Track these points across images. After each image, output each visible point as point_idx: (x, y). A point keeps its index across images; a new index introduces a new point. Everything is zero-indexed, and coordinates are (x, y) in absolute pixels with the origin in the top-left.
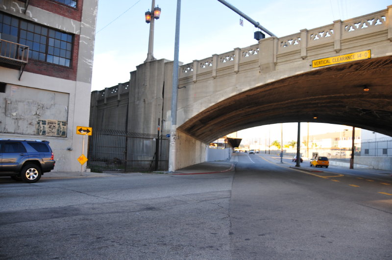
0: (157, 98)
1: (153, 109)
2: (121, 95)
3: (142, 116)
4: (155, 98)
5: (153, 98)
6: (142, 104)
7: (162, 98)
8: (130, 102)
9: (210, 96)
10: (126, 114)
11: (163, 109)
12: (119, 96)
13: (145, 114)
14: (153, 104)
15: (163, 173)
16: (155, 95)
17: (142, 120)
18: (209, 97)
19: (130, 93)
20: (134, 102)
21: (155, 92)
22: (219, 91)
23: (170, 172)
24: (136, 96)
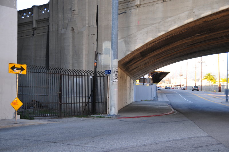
0: (89, 26)
1: (85, 40)
2: (38, 21)
3: (71, 48)
4: (87, 26)
5: (84, 26)
6: (70, 34)
7: (95, 26)
8: (51, 30)
9: (159, 23)
10: (45, 45)
11: (97, 40)
12: (34, 22)
13: (74, 46)
14: (85, 33)
15: (104, 117)
16: (87, 22)
17: (71, 53)
18: (157, 25)
19: (50, 19)
20: (58, 30)
21: (87, 18)
22: (170, 17)
23: (113, 116)
24: (60, 23)
